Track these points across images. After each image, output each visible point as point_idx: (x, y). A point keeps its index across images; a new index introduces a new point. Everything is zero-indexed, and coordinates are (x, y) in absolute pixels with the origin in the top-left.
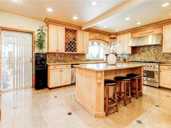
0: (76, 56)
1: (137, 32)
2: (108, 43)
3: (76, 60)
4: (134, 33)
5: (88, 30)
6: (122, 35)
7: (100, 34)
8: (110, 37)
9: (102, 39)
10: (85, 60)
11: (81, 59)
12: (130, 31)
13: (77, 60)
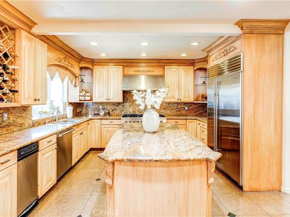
0: (6, 115)
1: (132, 66)
2: (76, 77)
3: (4, 127)
4: (127, 66)
5: (47, 39)
6: (104, 67)
7: (68, 54)
8: (81, 66)
9: (70, 68)
10: (30, 122)
11: (20, 121)
12: (121, 62)
13: (9, 125)
